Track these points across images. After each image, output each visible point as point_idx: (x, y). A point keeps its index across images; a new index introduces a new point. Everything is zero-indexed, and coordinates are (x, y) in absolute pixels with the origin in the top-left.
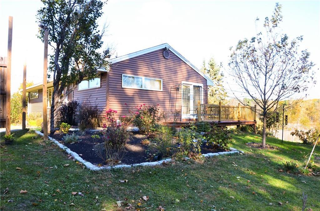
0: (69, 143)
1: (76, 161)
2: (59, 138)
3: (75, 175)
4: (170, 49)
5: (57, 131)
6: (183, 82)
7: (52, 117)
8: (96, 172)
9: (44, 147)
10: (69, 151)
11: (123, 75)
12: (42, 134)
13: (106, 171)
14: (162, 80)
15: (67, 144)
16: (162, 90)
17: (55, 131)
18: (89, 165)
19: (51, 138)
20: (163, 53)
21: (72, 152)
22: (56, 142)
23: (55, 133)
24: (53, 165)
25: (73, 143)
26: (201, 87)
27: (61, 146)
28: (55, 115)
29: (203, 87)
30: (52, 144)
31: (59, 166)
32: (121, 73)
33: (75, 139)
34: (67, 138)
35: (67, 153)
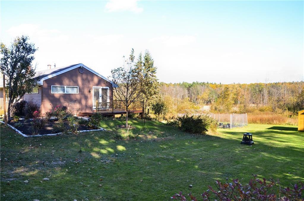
0: (17, 127)
1: (19, 134)
2: (12, 124)
3: (18, 139)
4: (84, 67)
5: (12, 121)
6: (93, 87)
7: (9, 114)
8: (26, 138)
9: (5, 129)
10: (17, 130)
11: (52, 86)
12: (4, 123)
13: (31, 137)
14: (78, 87)
15: (16, 127)
16: (78, 93)
17: (11, 121)
18: (24, 135)
19: (8, 125)
20: (79, 70)
21: (18, 131)
22: (11, 126)
23: (11, 122)
24: (9, 136)
25: (19, 126)
26: (108, 89)
27: (13, 128)
28: (10, 113)
29: (109, 89)
30: (9, 127)
31: (12, 136)
32: (50, 85)
33: (20, 125)
34: (16, 124)
35: (16, 131)
